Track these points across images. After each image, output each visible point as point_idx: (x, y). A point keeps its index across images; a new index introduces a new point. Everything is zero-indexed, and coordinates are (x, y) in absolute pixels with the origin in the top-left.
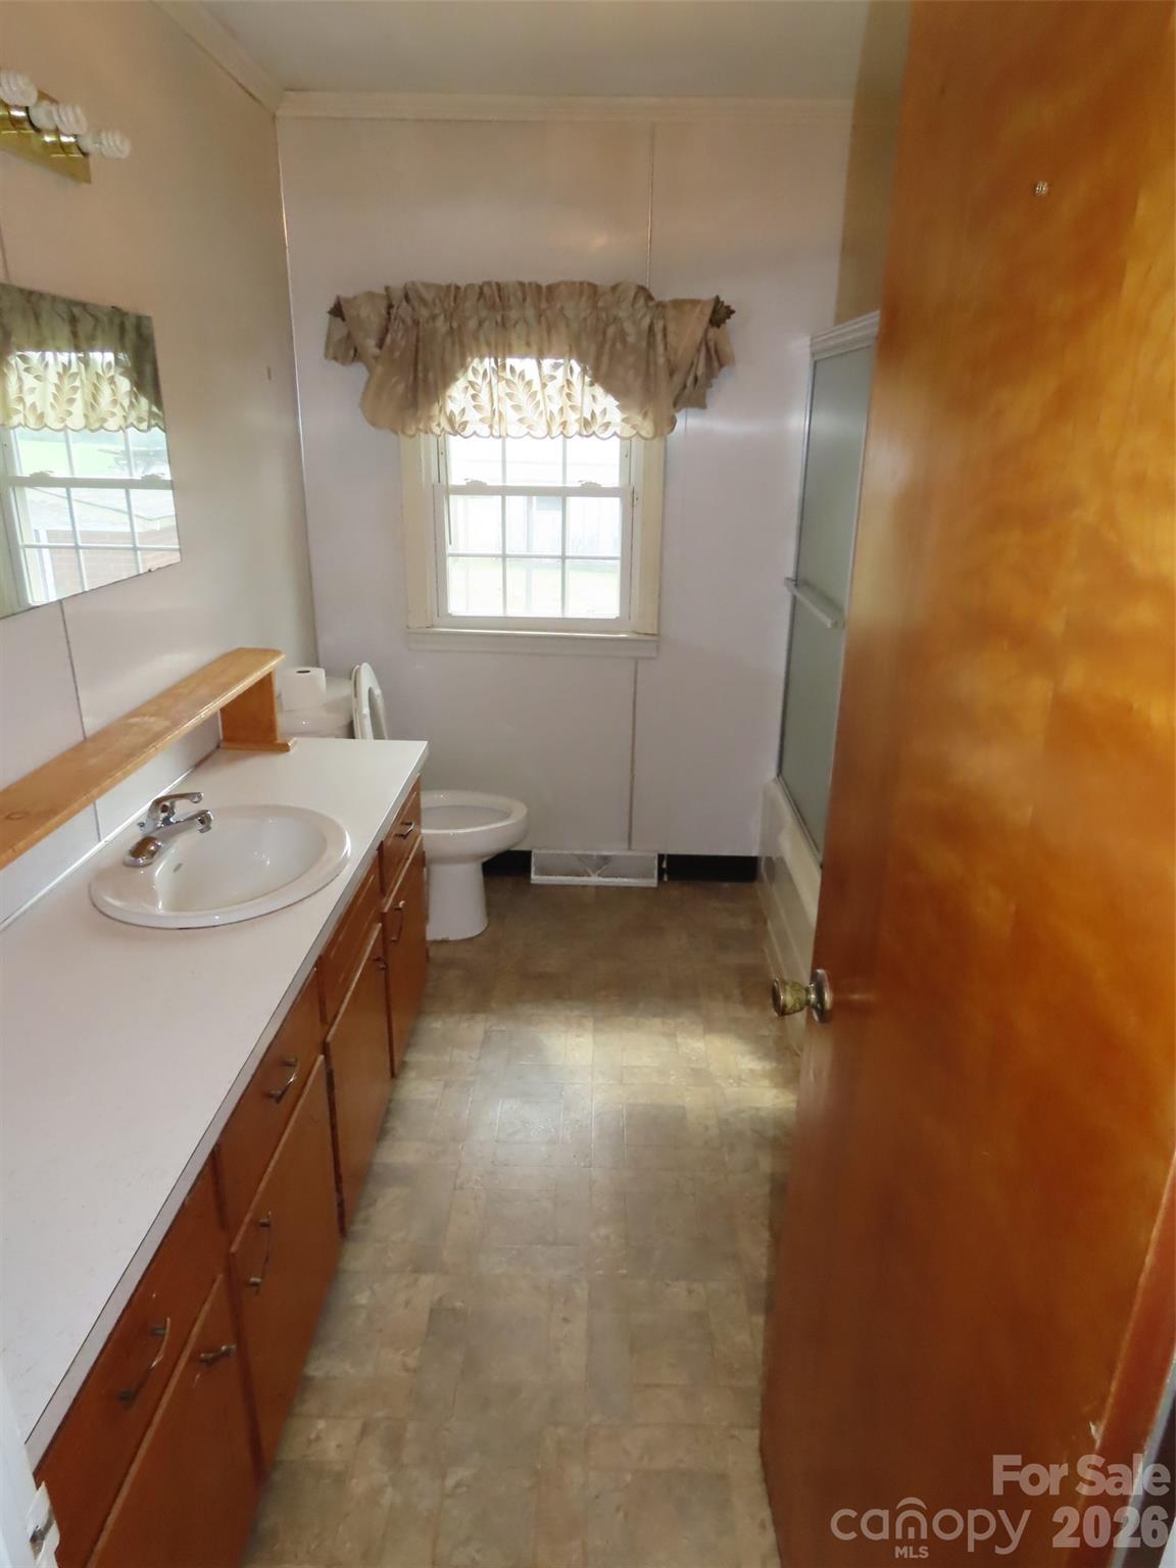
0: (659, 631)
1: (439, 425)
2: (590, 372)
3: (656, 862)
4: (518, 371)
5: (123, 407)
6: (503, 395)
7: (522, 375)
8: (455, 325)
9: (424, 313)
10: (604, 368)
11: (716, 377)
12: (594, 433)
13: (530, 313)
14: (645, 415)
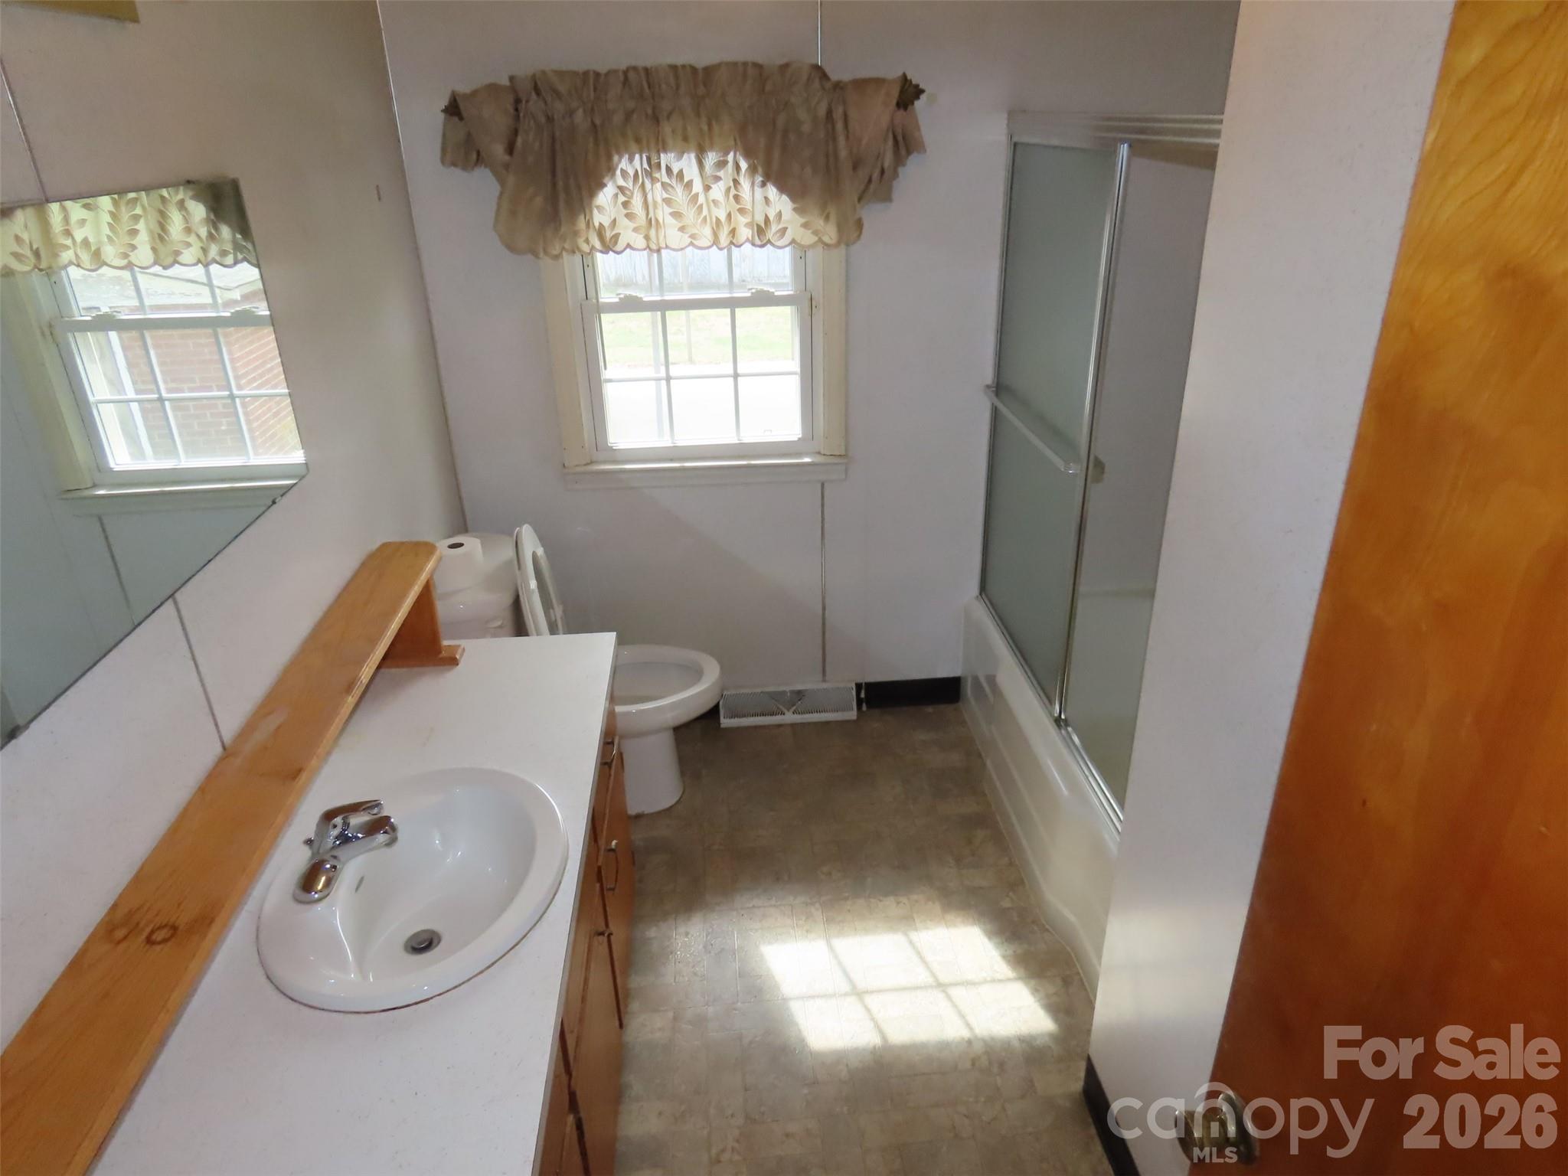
0: (846, 450)
1: (587, 241)
2: (760, 170)
3: (854, 693)
4: (675, 171)
5: (198, 236)
6: (659, 200)
7: (680, 175)
8: (598, 122)
9: (559, 107)
10: (775, 165)
11: (904, 165)
12: (769, 242)
13: (686, 102)
14: (827, 218)
